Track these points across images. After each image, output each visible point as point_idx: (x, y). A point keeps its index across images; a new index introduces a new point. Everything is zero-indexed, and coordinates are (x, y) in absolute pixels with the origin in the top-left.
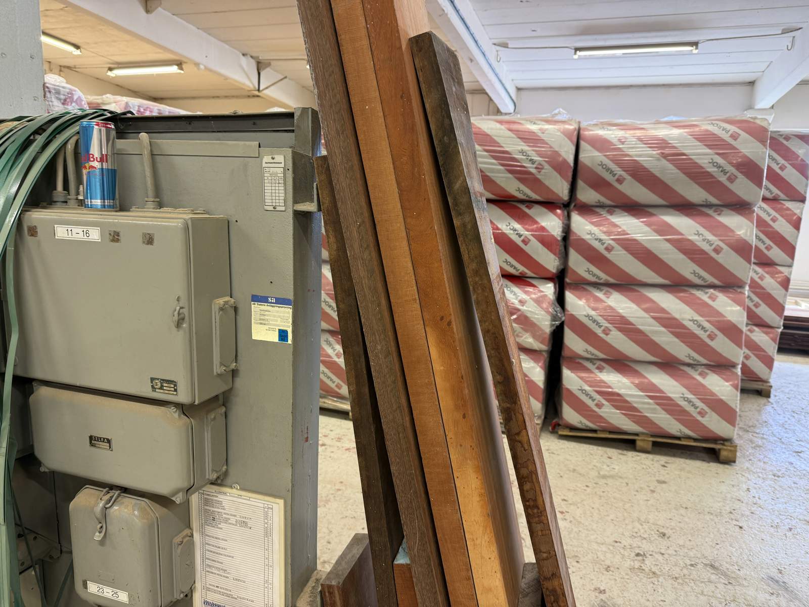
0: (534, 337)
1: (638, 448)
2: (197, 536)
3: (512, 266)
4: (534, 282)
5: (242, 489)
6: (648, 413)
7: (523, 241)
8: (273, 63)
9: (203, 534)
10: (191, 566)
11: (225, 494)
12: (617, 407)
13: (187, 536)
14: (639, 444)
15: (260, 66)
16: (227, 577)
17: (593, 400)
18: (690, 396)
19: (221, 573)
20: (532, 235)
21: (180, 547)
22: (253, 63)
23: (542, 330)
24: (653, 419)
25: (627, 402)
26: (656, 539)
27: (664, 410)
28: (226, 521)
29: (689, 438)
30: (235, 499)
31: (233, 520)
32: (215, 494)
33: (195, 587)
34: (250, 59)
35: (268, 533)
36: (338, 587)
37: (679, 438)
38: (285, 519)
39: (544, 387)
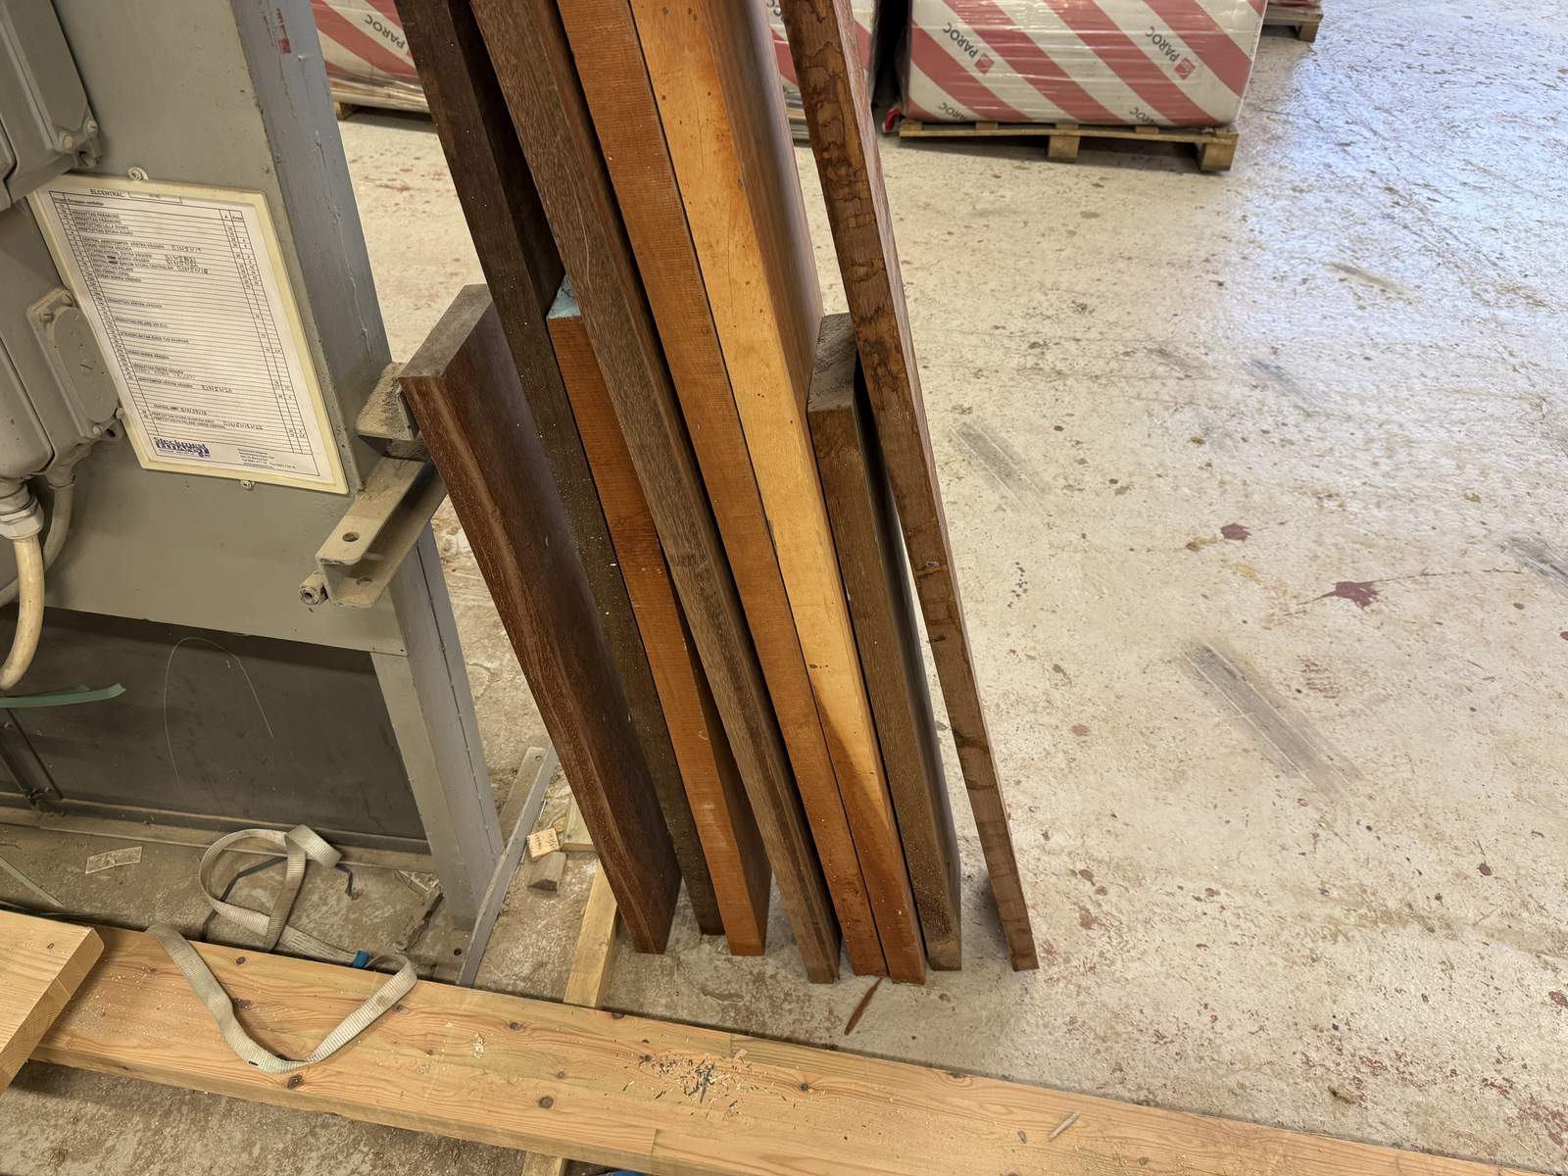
1: (1051, 153)
2: (87, 305)
5: (155, 178)
6: (1078, 75)
9: (99, 296)
10: (94, 367)
11: (118, 195)
12: (1018, 67)
13: (59, 303)
14: (1055, 144)
16: (188, 386)
17: (973, 54)
18: (1166, 32)
19: (172, 377)
21: (51, 328)
24: (1087, 89)
25: (1039, 52)
26: (1069, 317)
27: (1112, 66)
28: (144, 261)
29: (1151, 125)
30: (146, 206)
31: (158, 257)
32: (95, 200)
33: (124, 414)
35: (249, 278)
36: (436, 379)
37: (1131, 128)
38: (281, 241)
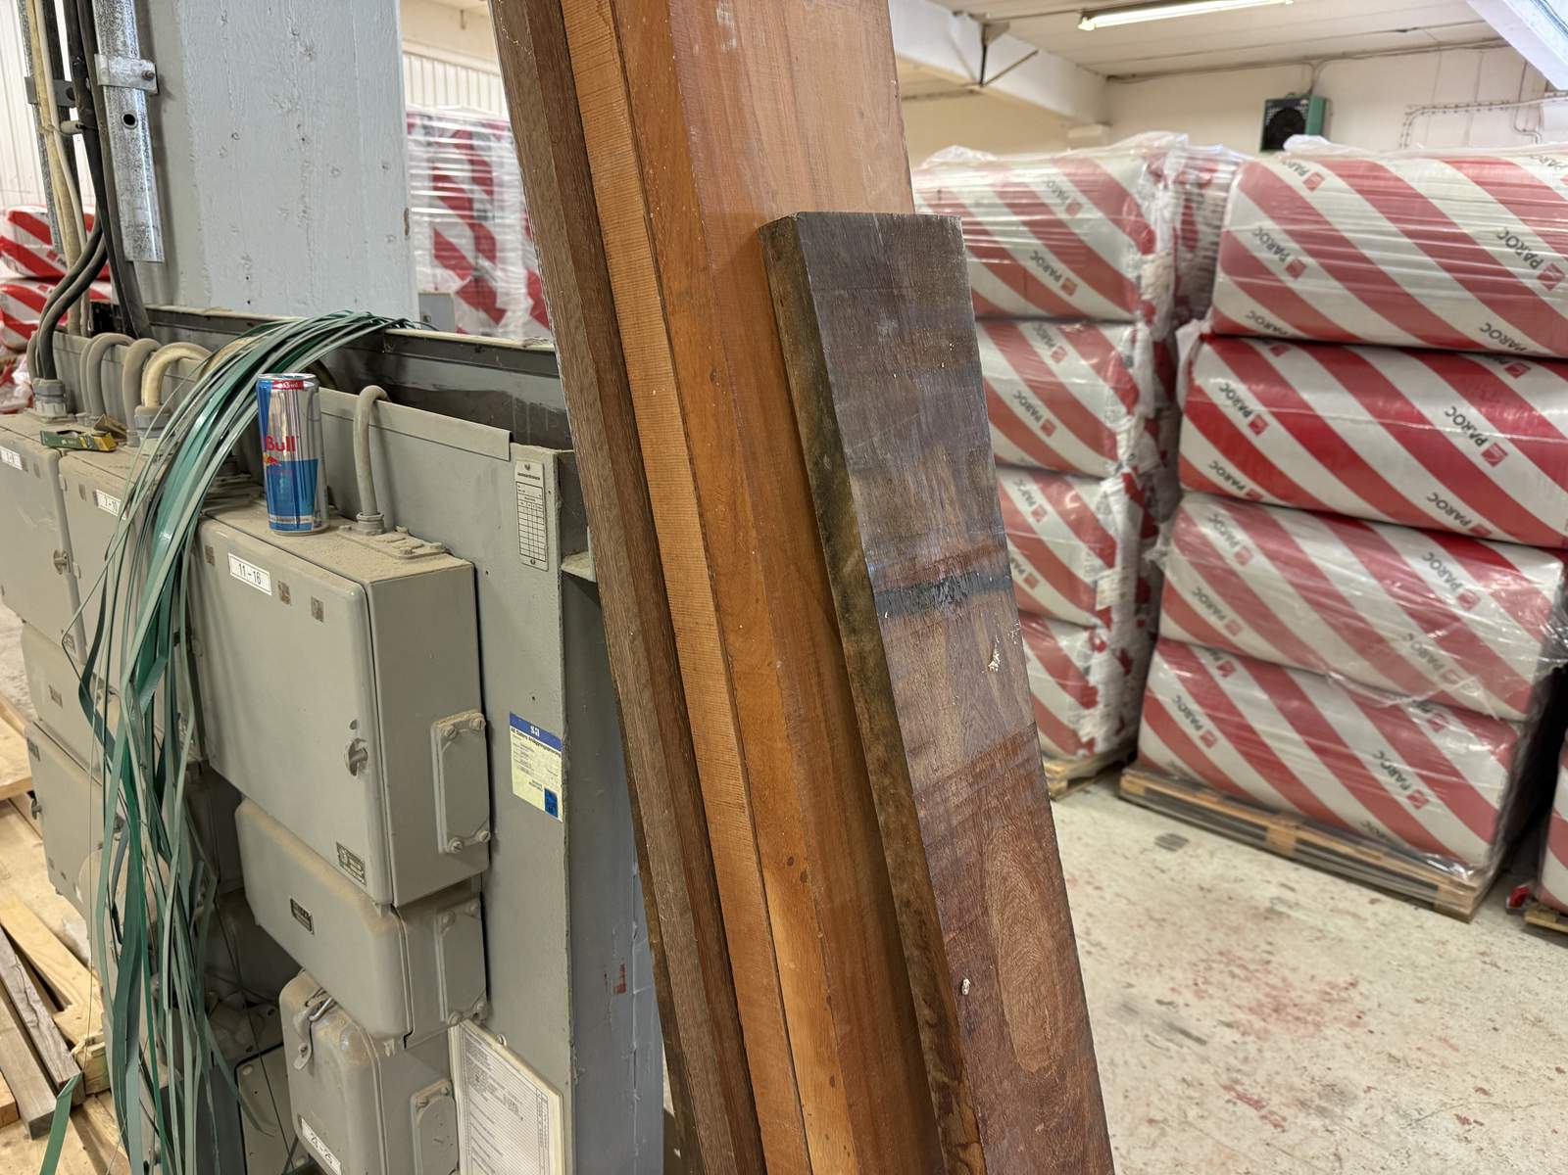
0: (1489, 684)
2: (459, 1097)
3: (1451, 511)
4: (1508, 554)
5: (510, 1049)
7: (1487, 455)
8: (1013, 24)
9: (466, 1096)
10: (445, 1141)
11: (489, 1044)
13: (441, 1091)
15: (989, 32)
20: (1512, 441)
21: (424, 1111)
22: (975, 29)
23: (1512, 673)
28: (493, 1090)
30: (501, 1060)
31: (500, 1093)
32: (478, 1040)
34: (968, 20)
35: (543, 1140)
39: (1504, 808)
